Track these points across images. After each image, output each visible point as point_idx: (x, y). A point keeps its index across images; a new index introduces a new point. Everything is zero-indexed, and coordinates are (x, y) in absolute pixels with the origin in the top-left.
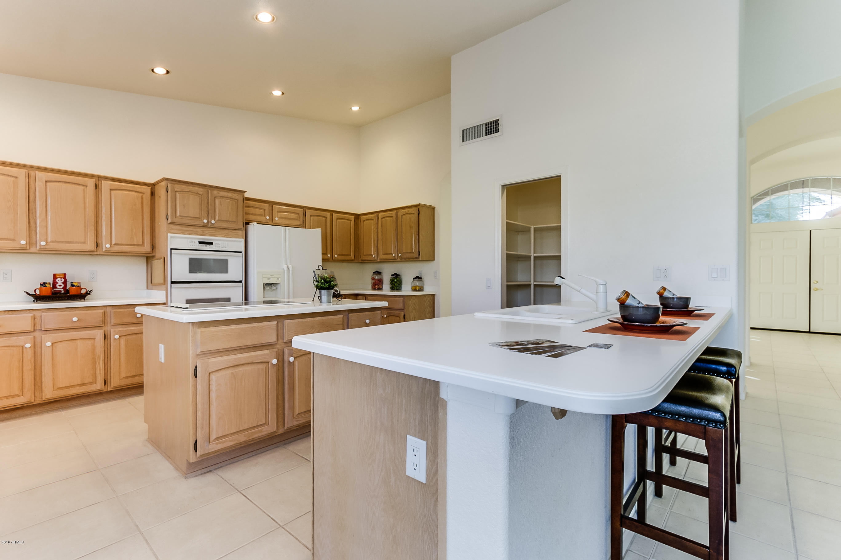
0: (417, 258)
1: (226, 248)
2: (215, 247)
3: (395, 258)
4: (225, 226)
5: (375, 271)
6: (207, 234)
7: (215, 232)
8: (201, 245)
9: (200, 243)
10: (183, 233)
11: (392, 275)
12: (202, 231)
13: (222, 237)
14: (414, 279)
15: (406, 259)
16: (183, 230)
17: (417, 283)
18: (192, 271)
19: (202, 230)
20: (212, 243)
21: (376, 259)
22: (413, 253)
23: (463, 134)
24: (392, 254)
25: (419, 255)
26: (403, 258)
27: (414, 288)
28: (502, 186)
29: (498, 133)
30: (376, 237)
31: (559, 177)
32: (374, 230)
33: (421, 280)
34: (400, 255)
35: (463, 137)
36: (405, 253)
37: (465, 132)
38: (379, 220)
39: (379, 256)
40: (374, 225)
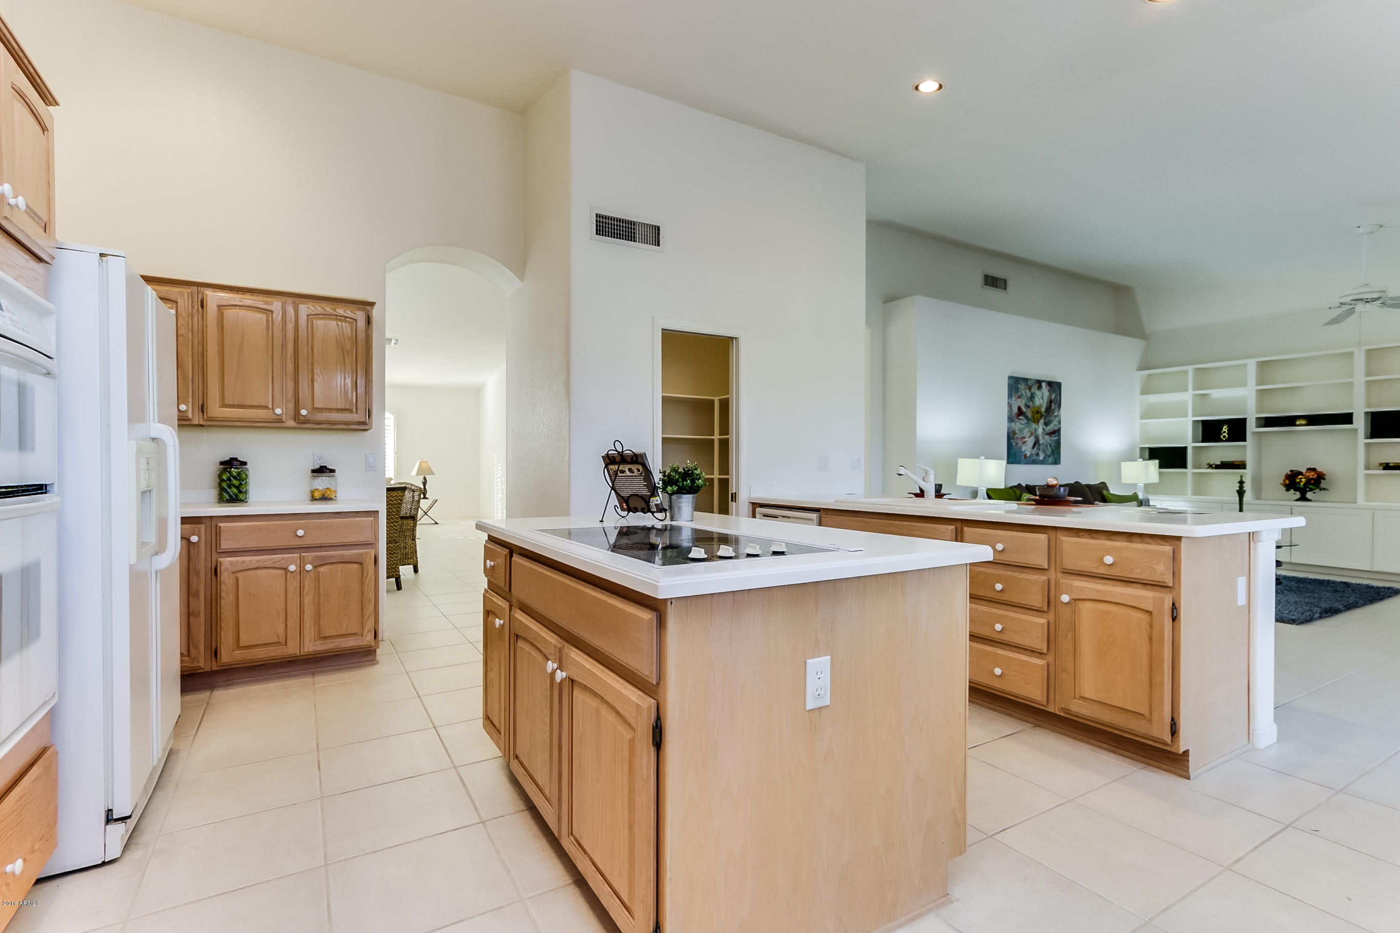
0: (361, 423)
1: (29, 333)
3: (282, 419)
11: (222, 463)
13: (15, 280)
14: (314, 471)
15: (320, 424)
17: (322, 483)
21: (190, 416)
22: (351, 411)
23: (597, 221)
24: (266, 407)
25: (369, 418)
26: (311, 422)
27: (317, 495)
28: (662, 329)
29: (657, 247)
30: (191, 355)
31: (732, 338)
32: (179, 333)
33: (334, 476)
34: (304, 412)
35: (597, 225)
36: (318, 408)
37: (601, 220)
38: (202, 307)
39: (203, 409)
40: (180, 318)
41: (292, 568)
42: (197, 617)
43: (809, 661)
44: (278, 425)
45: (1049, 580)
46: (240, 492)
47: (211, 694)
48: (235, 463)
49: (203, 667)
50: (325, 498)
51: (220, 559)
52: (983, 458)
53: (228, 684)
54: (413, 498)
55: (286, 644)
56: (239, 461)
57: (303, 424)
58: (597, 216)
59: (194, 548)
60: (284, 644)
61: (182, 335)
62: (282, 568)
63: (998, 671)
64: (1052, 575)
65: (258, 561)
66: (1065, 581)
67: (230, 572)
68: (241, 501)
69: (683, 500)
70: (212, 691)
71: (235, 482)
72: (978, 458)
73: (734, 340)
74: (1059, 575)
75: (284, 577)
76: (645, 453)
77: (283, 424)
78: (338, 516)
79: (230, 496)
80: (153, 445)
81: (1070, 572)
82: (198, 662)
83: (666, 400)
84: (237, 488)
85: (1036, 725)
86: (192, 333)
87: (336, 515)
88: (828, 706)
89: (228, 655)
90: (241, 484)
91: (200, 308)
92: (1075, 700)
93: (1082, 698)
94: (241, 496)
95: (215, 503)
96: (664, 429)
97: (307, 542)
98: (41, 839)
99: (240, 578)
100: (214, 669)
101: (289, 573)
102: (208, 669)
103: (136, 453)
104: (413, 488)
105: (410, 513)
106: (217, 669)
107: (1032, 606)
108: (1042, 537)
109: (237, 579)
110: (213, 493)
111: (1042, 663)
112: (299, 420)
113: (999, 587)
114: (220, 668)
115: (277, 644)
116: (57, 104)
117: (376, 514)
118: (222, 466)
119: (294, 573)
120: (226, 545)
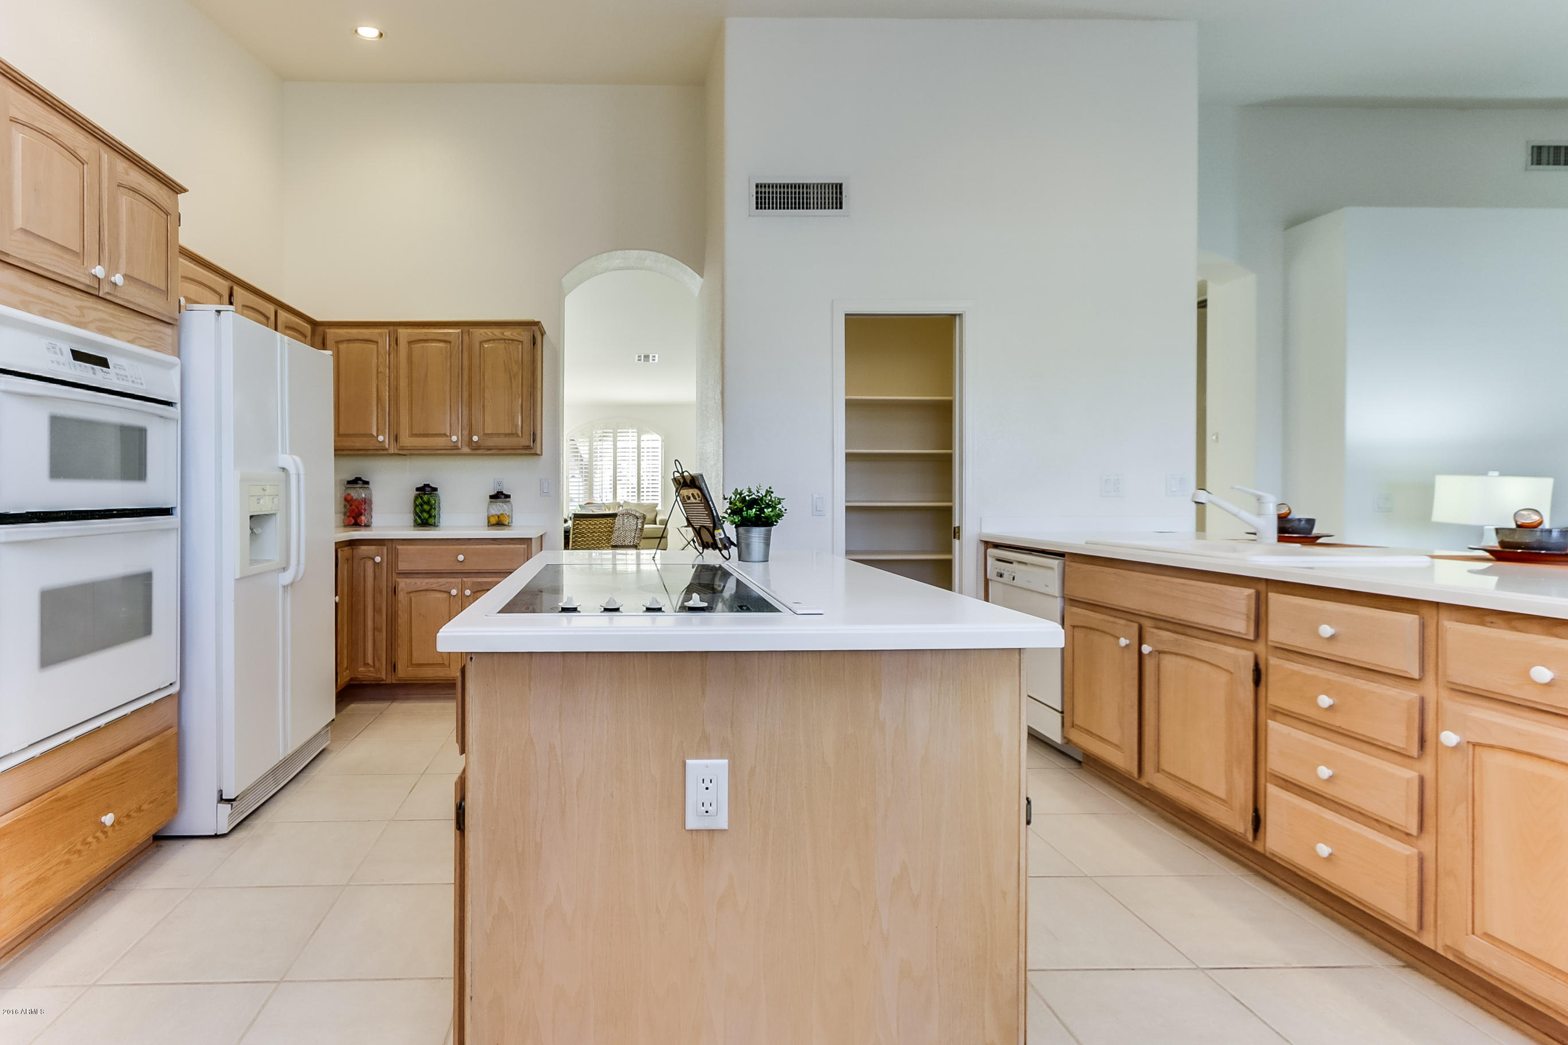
0: (528, 448)
1: (142, 384)
2: (115, 380)
3: (458, 446)
4: (140, 301)
5: (352, 478)
6: (92, 322)
7: (111, 319)
8: (80, 365)
9: (77, 356)
10: (25, 306)
11: (418, 489)
12: (80, 308)
13: (129, 342)
14: (492, 497)
15: (490, 449)
16: (25, 293)
17: (498, 508)
18: (59, 469)
19: (79, 303)
20: (103, 362)
21: (387, 446)
22: (515, 435)
23: (757, 193)
24: (445, 435)
25: (534, 442)
26: (482, 448)
27: (493, 520)
28: (846, 315)
29: (838, 210)
30: (388, 389)
31: (954, 315)
32: (379, 370)
33: (509, 501)
34: (475, 438)
35: (757, 198)
36: (489, 434)
37: (763, 190)
38: (397, 344)
39: (396, 438)
40: (380, 357)
41: (454, 592)
42: (380, 632)
43: (689, 762)
44: (455, 452)
45: (1422, 701)
46: (430, 516)
47: (390, 704)
48: (428, 489)
49: (385, 679)
50: (499, 523)
51: (398, 580)
52: (1496, 473)
53: (407, 698)
54: (637, 526)
55: (449, 667)
56: (431, 487)
57: (478, 450)
58: (757, 186)
59: (378, 569)
60: (448, 665)
61: (381, 372)
62: (446, 592)
63: (1324, 850)
64: (1429, 690)
65: (427, 583)
66: (1454, 706)
67: (405, 592)
68: (430, 525)
69: (753, 535)
70: (392, 702)
71: (426, 507)
72: (1484, 473)
73: (957, 318)
74: (1444, 694)
75: (448, 600)
76: (702, 475)
77: (459, 451)
78: (495, 542)
79: (422, 520)
80: (281, 474)
81: (1464, 689)
82: (381, 673)
83: (851, 405)
84: (428, 512)
85: (1408, 965)
86: (389, 368)
87: (493, 542)
88: (725, 830)
89: (404, 672)
90: (430, 509)
91: (395, 346)
92: (1473, 936)
93: (1487, 936)
94: (432, 521)
95: (411, 526)
96: (848, 443)
97: (467, 567)
98: (152, 802)
99: (413, 598)
100: (394, 682)
101: (452, 597)
102: (389, 681)
103: (240, 481)
104: (637, 515)
105: (634, 542)
106: (396, 682)
107: (1389, 744)
108: (1409, 621)
109: (411, 598)
110: (409, 518)
111: (1408, 853)
112: (472, 446)
113: (1325, 701)
114: (398, 682)
115: (442, 665)
116: (185, 190)
117: (529, 542)
118: (417, 492)
119: (456, 598)
120: (403, 566)
